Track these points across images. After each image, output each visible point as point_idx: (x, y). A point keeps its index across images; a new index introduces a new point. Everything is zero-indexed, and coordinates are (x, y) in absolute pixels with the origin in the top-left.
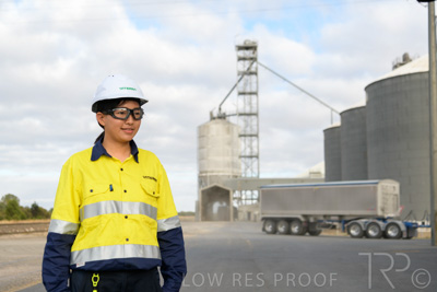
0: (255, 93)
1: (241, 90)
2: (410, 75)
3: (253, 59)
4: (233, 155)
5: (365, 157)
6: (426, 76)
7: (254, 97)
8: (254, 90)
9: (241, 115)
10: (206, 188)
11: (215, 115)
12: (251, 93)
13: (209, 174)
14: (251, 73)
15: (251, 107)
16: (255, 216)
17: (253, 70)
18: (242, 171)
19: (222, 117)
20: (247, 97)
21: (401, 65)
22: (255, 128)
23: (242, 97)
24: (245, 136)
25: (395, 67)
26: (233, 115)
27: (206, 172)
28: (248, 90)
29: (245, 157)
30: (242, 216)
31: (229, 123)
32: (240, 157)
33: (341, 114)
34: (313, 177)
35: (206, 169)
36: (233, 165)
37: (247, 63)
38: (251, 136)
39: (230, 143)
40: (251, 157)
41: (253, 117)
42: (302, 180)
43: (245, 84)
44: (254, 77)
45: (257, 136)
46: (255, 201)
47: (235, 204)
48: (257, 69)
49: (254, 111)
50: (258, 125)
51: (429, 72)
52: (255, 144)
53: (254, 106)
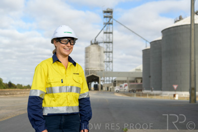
0: (112, 33)
1: (105, 31)
2: (182, 26)
3: (111, 17)
4: (101, 61)
5: (161, 63)
6: (189, 26)
7: (111, 34)
8: (111, 31)
9: (105, 42)
10: (88, 76)
11: (93, 42)
12: (110, 33)
13: (90, 69)
14: (110, 24)
15: (110, 39)
16: (111, 89)
17: (111, 22)
18: (105, 68)
19: (96, 43)
20: (108, 34)
21: (178, 21)
22: (111, 49)
23: (105, 34)
24: (106, 52)
25: (176, 22)
26: (102, 43)
27: (88, 68)
28: (108, 31)
29: (106, 62)
30: (104, 89)
31: (99, 46)
32: (104, 62)
33: (150, 43)
34: (137, 71)
35: (88, 67)
36: (101, 65)
37: (108, 19)
38: (109, 52)
39: (100, 56)
40: (109, 62)
41: (111, 44)
42: (132, 73)
43: (107, 29)
44: (111, 25)
45: (112, 52)
46: (110, 82)
47: (101, 83)
48: (112, 21)
49: (111, 41)
50: (112, 47)
51: (191, 25)
52: (111, 56)
53: (111, 38)
